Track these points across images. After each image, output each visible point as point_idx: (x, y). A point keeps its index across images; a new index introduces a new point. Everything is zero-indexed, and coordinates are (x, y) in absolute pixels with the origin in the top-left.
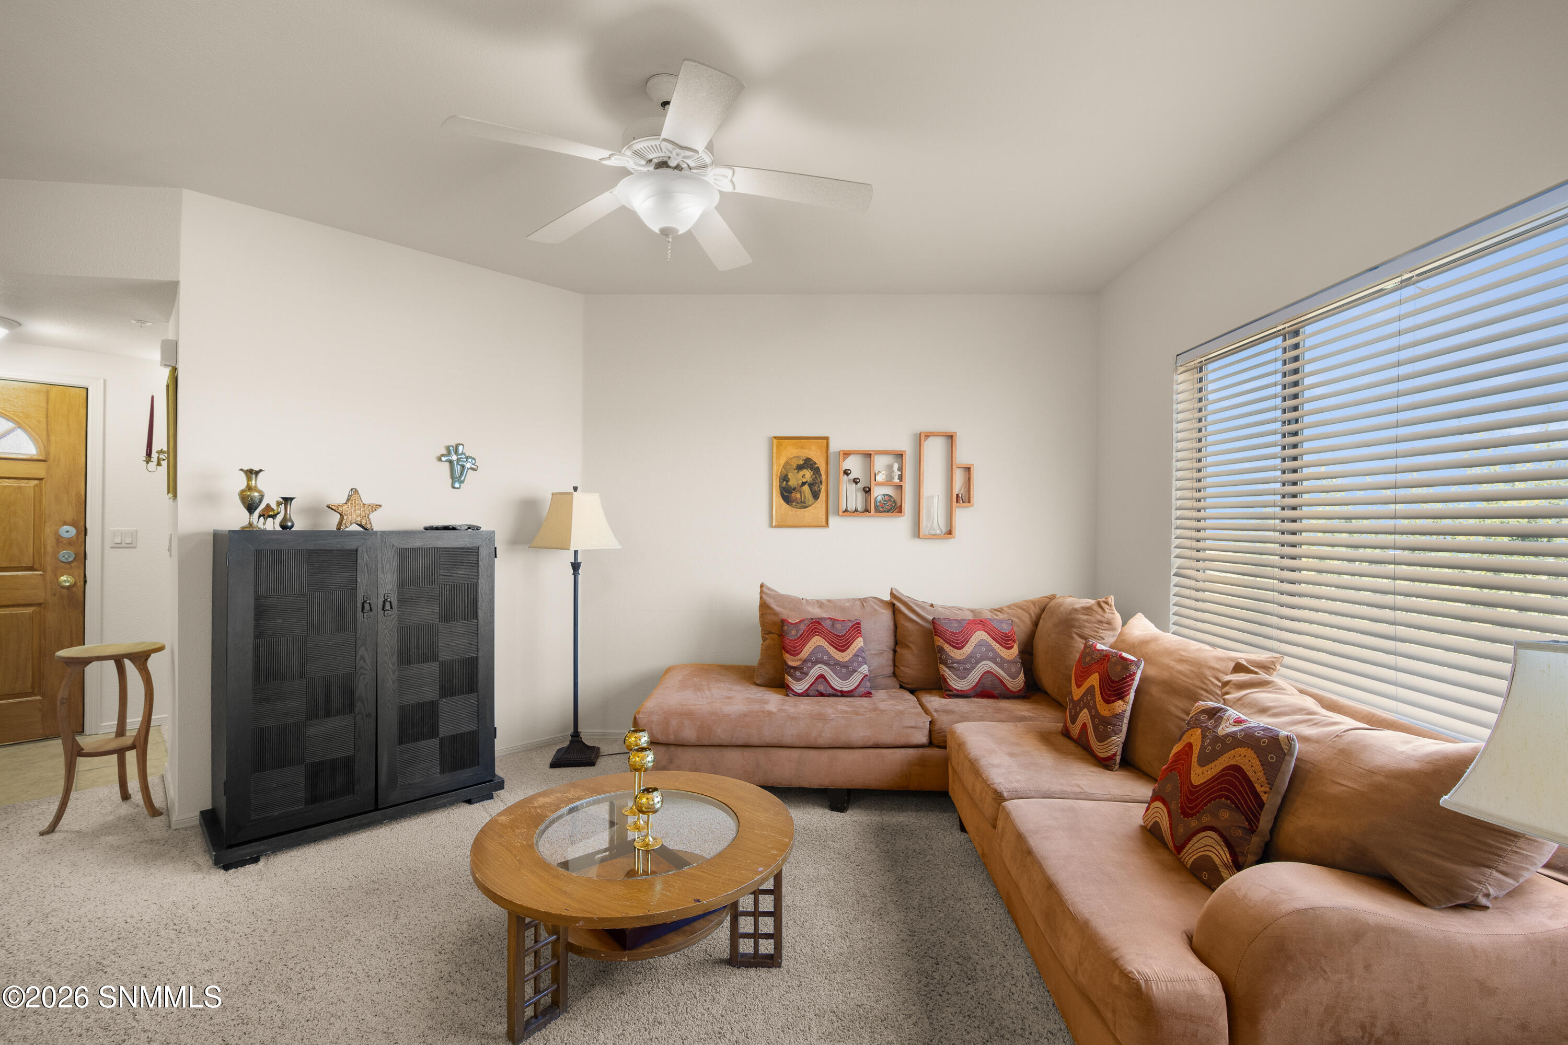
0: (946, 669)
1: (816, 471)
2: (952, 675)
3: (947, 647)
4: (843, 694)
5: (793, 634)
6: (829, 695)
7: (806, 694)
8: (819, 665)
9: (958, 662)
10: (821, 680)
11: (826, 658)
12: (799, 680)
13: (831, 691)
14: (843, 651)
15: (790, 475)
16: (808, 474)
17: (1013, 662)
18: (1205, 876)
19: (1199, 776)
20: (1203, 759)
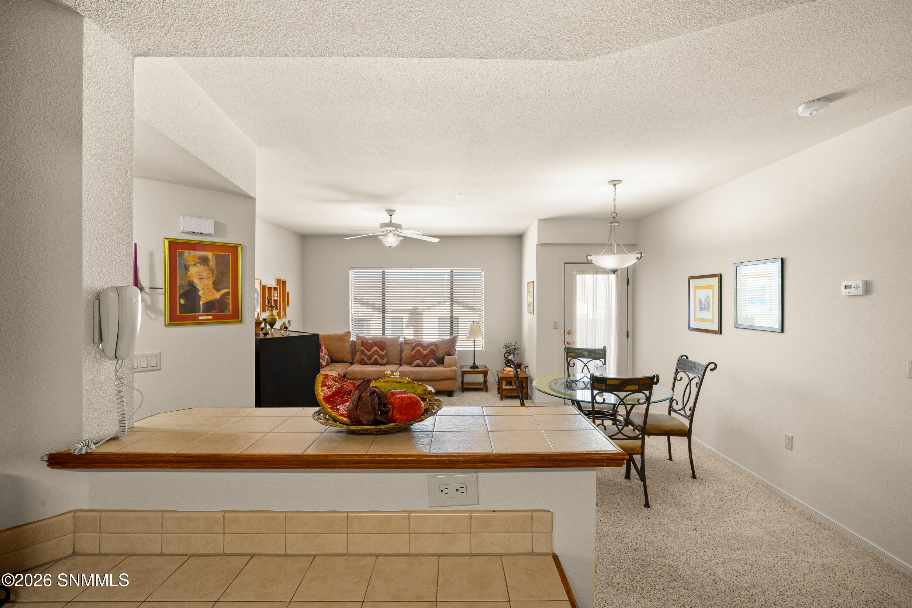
17: (328, 354)
18: (432, 365)
19: (425, 353)
20: (424, 350)
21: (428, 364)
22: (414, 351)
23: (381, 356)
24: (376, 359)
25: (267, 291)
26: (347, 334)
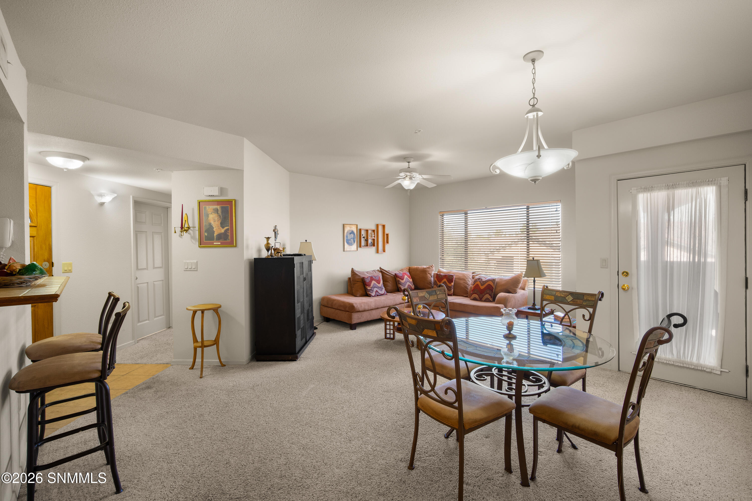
0: (400, 285)
1: (354, 234)
2: (402, 287)
3: (400, 280)
4: (382, 295)
5: (367, 281)
6: (380, 295)
7: (375, 296)
8: (375, 288)
9: (403, 283)
10: (377, 292)
11: (376, 286)
12: (372, 293)
13: (380, 294)
14: (379, 284)
15: (348, 236)
16: (352, 235)
17: (412, 282)
18: (487, 300)
19: (482, 287)
20: (482, 285)
21: (484, 299)
22: (475, 286)
25: (363, 233)
26: (430, 267)
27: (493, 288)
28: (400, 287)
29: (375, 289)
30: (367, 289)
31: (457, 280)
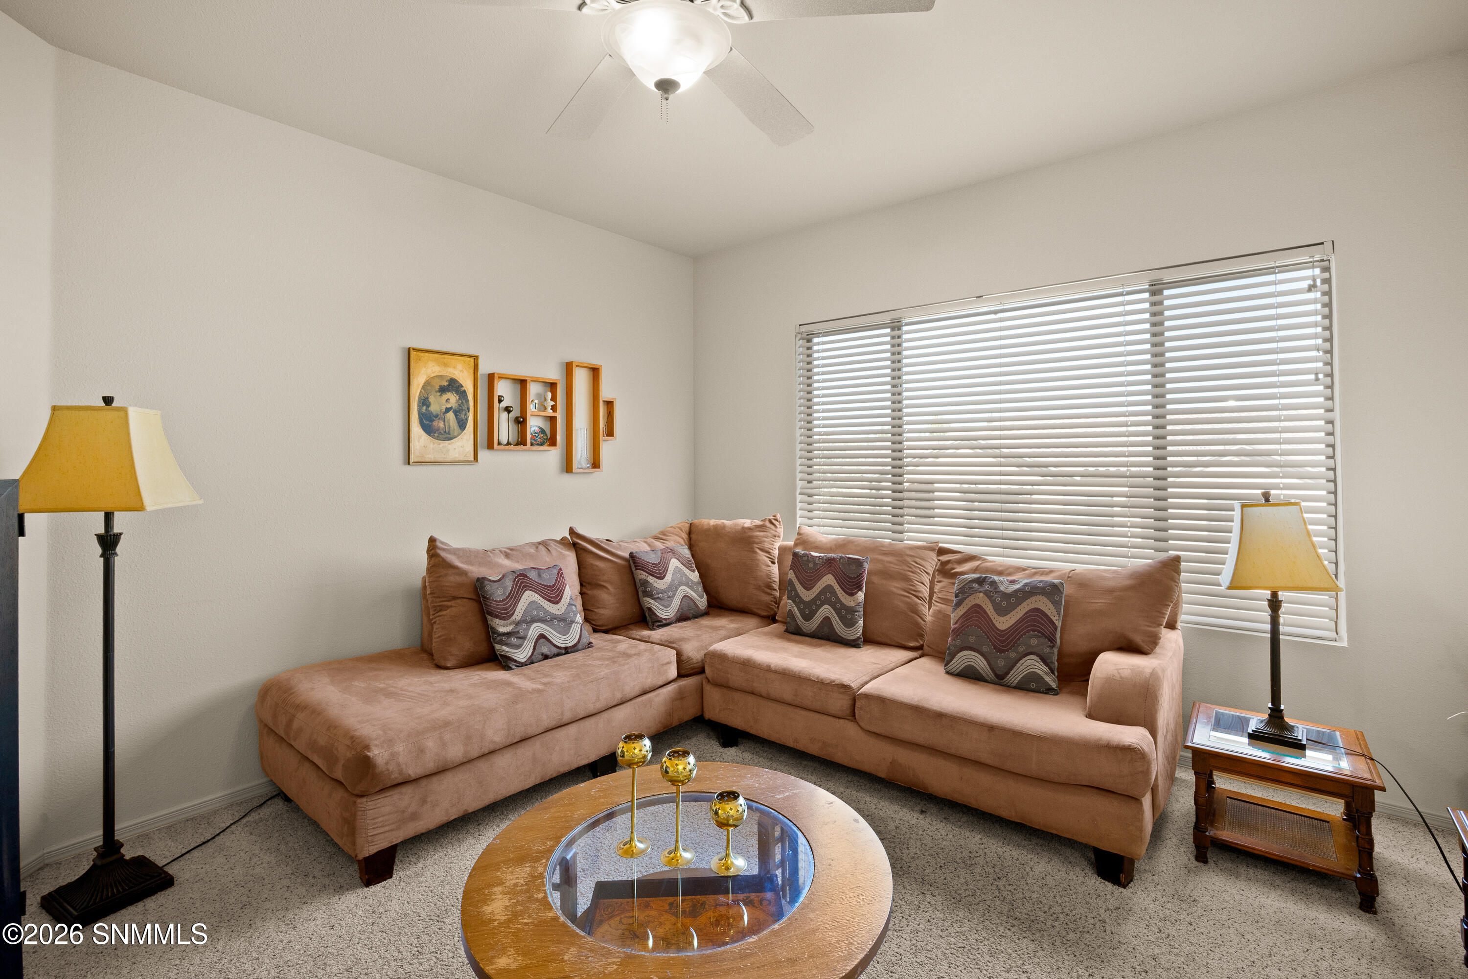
0: (652, 601)
1: (463, 394)
2: (659, 606)
3: (651, 579)
4: (567, 651)
5: (498, 594)
6: (558, 655)
7: (531, 661)
8: (535, 625)
9: (663, 592)
10: (542, 640)
11: (541, 614)
12: (518, 647)
13: (555, 650)
14: (557, 603)
15: (432, 399)
16: (452, 399)
17: (697, 583)
18: (1033, 685)
19: (1003, 623)
20: (1002, 611)
21: (1016, 675)
22: (961, 611)
23: (843, 612)
24: (827, 620)
25: (503, 389)
26: (768, 524)
27: (1056, 629)
28: (650, 609)
29: (535, 629)
30: (495, 631)
31: (875, 579)
